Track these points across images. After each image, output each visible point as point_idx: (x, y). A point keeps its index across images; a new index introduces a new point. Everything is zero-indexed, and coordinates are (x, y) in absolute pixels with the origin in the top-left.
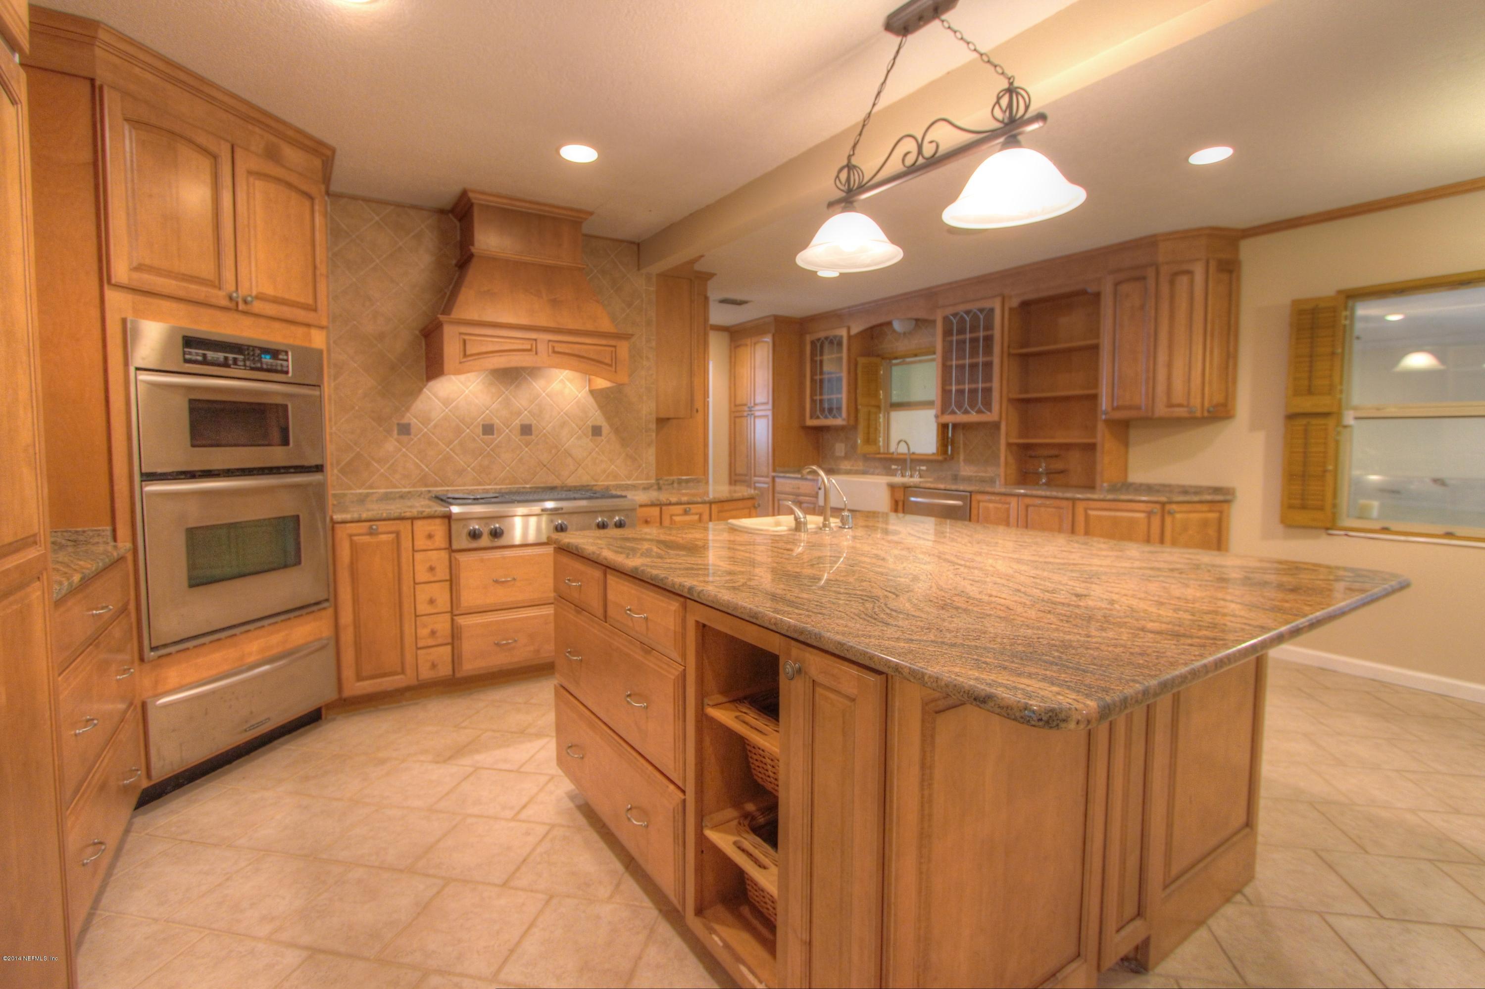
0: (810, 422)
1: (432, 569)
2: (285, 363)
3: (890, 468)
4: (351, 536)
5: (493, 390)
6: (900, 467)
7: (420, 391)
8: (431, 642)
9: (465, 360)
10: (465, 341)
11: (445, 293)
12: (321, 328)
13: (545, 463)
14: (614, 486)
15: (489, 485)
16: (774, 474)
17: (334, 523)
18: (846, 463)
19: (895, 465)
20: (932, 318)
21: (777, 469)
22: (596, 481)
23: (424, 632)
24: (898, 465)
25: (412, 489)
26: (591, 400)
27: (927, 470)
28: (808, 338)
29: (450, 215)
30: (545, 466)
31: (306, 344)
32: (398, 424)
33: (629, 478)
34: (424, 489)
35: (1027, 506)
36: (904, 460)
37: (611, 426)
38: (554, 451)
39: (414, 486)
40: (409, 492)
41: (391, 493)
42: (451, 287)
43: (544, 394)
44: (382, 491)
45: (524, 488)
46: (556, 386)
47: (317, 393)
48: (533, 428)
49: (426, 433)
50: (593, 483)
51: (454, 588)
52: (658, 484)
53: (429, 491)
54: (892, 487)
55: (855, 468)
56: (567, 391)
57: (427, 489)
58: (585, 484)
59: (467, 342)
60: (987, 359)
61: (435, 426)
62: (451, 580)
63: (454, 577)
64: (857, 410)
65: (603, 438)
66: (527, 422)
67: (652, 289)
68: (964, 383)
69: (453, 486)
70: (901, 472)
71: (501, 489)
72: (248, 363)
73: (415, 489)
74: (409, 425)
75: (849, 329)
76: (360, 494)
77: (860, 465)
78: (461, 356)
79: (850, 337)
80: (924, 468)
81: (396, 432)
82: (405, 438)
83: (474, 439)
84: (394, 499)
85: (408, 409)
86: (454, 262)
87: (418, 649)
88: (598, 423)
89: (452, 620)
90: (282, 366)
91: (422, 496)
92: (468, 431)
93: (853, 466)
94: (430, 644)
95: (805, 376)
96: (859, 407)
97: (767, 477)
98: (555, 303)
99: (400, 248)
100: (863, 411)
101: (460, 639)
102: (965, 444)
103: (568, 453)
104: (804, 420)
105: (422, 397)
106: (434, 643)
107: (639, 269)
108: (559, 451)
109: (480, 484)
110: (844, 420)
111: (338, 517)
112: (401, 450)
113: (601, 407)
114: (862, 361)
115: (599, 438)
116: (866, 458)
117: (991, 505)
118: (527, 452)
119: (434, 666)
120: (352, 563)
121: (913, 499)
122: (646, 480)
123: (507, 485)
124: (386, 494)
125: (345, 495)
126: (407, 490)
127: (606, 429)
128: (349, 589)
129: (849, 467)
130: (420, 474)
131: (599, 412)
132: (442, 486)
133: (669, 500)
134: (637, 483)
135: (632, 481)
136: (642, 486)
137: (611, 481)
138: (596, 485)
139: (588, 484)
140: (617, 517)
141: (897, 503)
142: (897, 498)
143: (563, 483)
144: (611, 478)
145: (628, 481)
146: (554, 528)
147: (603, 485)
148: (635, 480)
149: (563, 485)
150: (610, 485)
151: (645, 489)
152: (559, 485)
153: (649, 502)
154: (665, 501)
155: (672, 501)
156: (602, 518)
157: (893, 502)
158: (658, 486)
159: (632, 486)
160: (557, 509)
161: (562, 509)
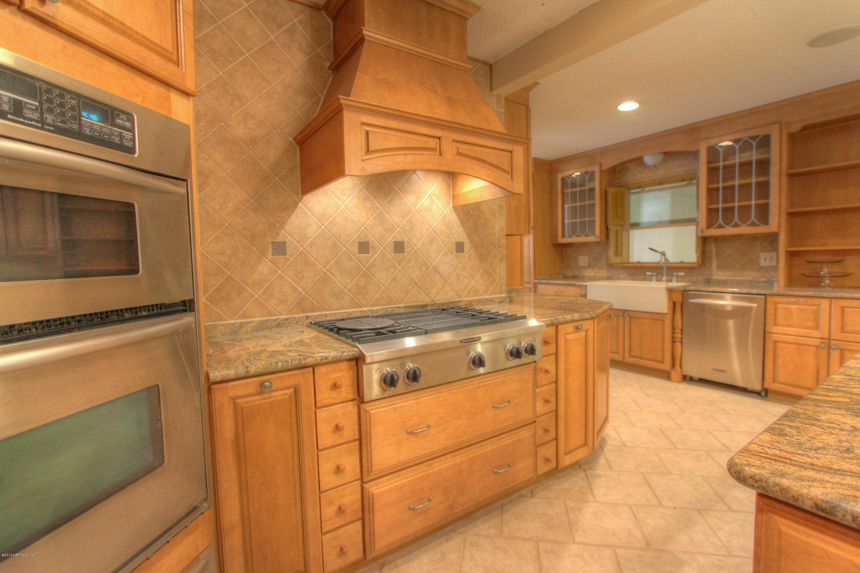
0: (561, 240)
1: (338, 428)
2: (128, 135)
3: (645, 275)
4: (234, 399)
5: (368, 205)
6: (655, 274)
7: (296, 205)
8: (338, 521)
9: (366, 157)
10: (367, 133)
11: (320, 98)
12: (187, 94)
13: (416, 282)
14: (475, 301)
15: (365, 307)
16: (536, 281)
17: (211, 384)
18: (589, 271)
19: (649, 272)
20: (694, 149)
21: (538, 277)
22: (460, 297)
23: (329, 511)
24: (653, 272)
25: (289, 316)
26: (454, 216)
27: (685, 275)
28: (560, 176)
29: (323, 12)
30: (416, 284)
31: (165, 113)
32: (273, 243)
33: (486, 292)
34: (301, 315)
35: (843, 308)
36: (661, 268)
37: (471, 242)
38: (424, 268)
39: (290, 312)
40: (287, 319)
41: (267, 321)
42: (325, 92)
43: (414, 210)
44: (257, 319)
45: (399, 307)
46: (425, 202)
47: (180, 189)
48: (406, 245)
49: (302, 250)
50: (458, 299)
51: (364, 449)
52: (510, 297)
53: (308, 317)
54: (670, 291)
55: (599, 275)
56: (434, 207)
57: (304, 315)
58: (452, 301)
59: (370, 134)
60: (763, 179)
61: (312, 244)
62: (360, 440)
63: (363, 435)
64: (607, 228)
65: (465, 254)
66: (399, 239)
67: (502, 110)
68: (733, 201)
69: (331, 310)
70: (656, 278)
71: (377, 311)
72: (49, 118)
73: (292, 316)
74: (285, 243)
75: (601, 165)
76: (233, 324)
77: (604, 273)
78: (363, 153)
79: (601, 172)
80: (682, 274)
81: (270, 252)
82: (280, 259)
83: (351, 259)
84: (271, 328)
85: (283, 225)
86: (328, 64)
87: (323, 534)
88: (461, 240)
89: (362, 488)
90: (121, 137)
91: (300, 323)
92: (344, 248)
93: (595, 273)
94: (337, 525)
95: (556, 205)
96: (610, 227)
97: (529, 283)
98: (450, 101)
99: (272, 42)
100: (613, 229)
101: (372, 511)
102: (718, 254)
103: (436, 270)
104: (556, 237)
105: (298, 212)
106: (342, 523)
107: (491, 89)
108: (428, 268)
109: (358, 306)
110: (598, 237)
111: (216, 375)
112: (276, 272)
113: (463, 223)
114: (611, 190)
115: (462, 255)
116: (611, 266)
117: (793, 307)
118: (400, 270)
119: (342, 551)
120: (237, 436)
121: (692, 301)
122: (499, 294)
123: (382, 306)
124: (262, 322)
125: (215, 327)
126: (283, 317)
127: (467, 246)
128: (234, 476)
129: (592, 274)
130: (297, 298)
131: (461, 228)
132: (320, 310)
133: (565, 318)
134: (493, 298)
135: (489, 295)
136: (498, 300)
137: (472, 296)
138: (461, 301)
139: (454, 300)
140: (524, 342)
141: (674, 304)
142: (675, 300)
143: (432, 301)
144: (472, 294)
145: (486, 295)
146: (471, 361)
147: (467, 301)
148: (491, 294)
149: (433, 303)
150: (473, 300)
151: (500, 302)
152: (429, 303)
153: (549, 322)
154: (562, 319)
155: (567, 319)
156: (512, 345)
157: (671, 304)
158: (510, 299)
159: (490, 300)
160: (475, 339)
161: (480, 339)
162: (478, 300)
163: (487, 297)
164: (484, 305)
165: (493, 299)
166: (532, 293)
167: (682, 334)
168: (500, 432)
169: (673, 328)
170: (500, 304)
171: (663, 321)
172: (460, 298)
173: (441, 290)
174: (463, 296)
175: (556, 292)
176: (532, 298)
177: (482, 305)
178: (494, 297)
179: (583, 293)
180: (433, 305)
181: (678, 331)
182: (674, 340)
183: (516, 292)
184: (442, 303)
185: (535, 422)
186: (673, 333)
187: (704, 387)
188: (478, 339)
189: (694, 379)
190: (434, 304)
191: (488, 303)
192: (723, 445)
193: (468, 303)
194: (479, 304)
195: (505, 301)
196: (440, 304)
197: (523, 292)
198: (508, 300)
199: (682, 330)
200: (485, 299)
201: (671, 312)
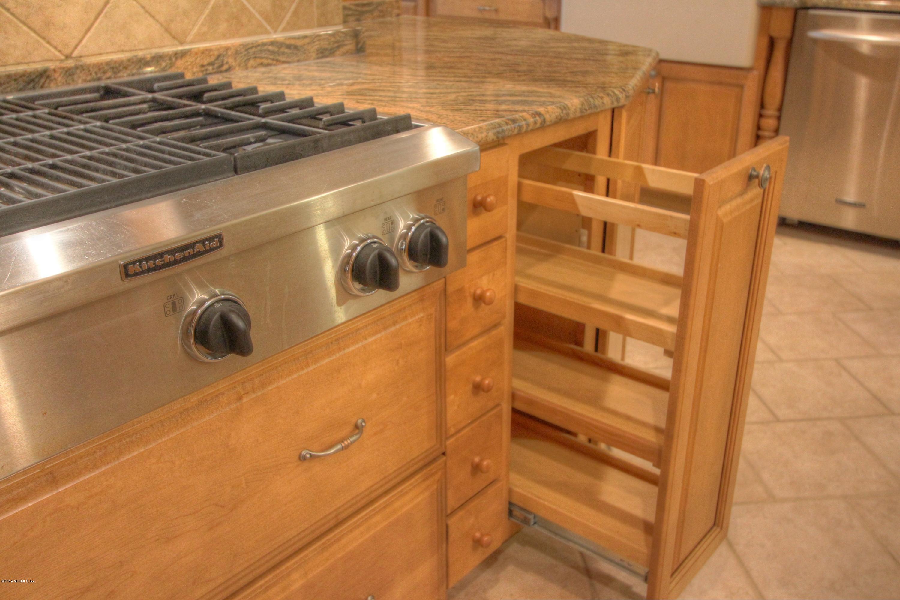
33: (273, 20)
50: (172, 48)
121: (814, 33)
133: (539, 114)
134: (299, 38)
135: (285, 30)
136: (316, 46)
137: (224, 36)
138: (183, 54)
139: (155, 51)
140: (406, 218)
141: (772, 43)
142: (774, 34)
143: (68, 57)
144: (223, 26)
145: (275, 32)
146: (192, 331)
147: (206, 52)
148: (291, 26)
149: (70, 63)
150: (227, 49)
151: (323, 53)
152: (51, 65)
153: (491, 136)
154: (531, 120)
155: (547, 116)
156: (362, 240)
157: (765, 41)
158: (357, 43)
159: (289, 47)
160: (199, 247)
161: (221, 245)
162: (247, 47)
163: (278, 36)
164: (269, 65)
165: (299, 43)
166: (421, 18)
167: (779, 118)
168: (333, 522)
169: (762, 106)
170: (324, 60)
171: (742, 87)
172: (182, 43)
173: (99, 14)
174: (189, 38)
175: (482, 11)
176: (421, 33)
177: (262, 65)
178: (305, 37)
179: (550, 14)
180: (69, 73)
181: (771, 111)
182: (761, 133)
183: (376, 13)
184: (108, 63)
185: (444, 454)
186: (761, 116)
187: (809, 239)
188: (213, 244)
189: (788, 222)
190: (77, 68)
191: (283, 59)
192: (876, 398)
193: (213, 59)
194: (252, 62)
195: (339, 47)
196: (100, 68)
197: (398, 15)
198: (350, 46)
199: (780, 109)
200: (272, 43)
201: (762, 64)
